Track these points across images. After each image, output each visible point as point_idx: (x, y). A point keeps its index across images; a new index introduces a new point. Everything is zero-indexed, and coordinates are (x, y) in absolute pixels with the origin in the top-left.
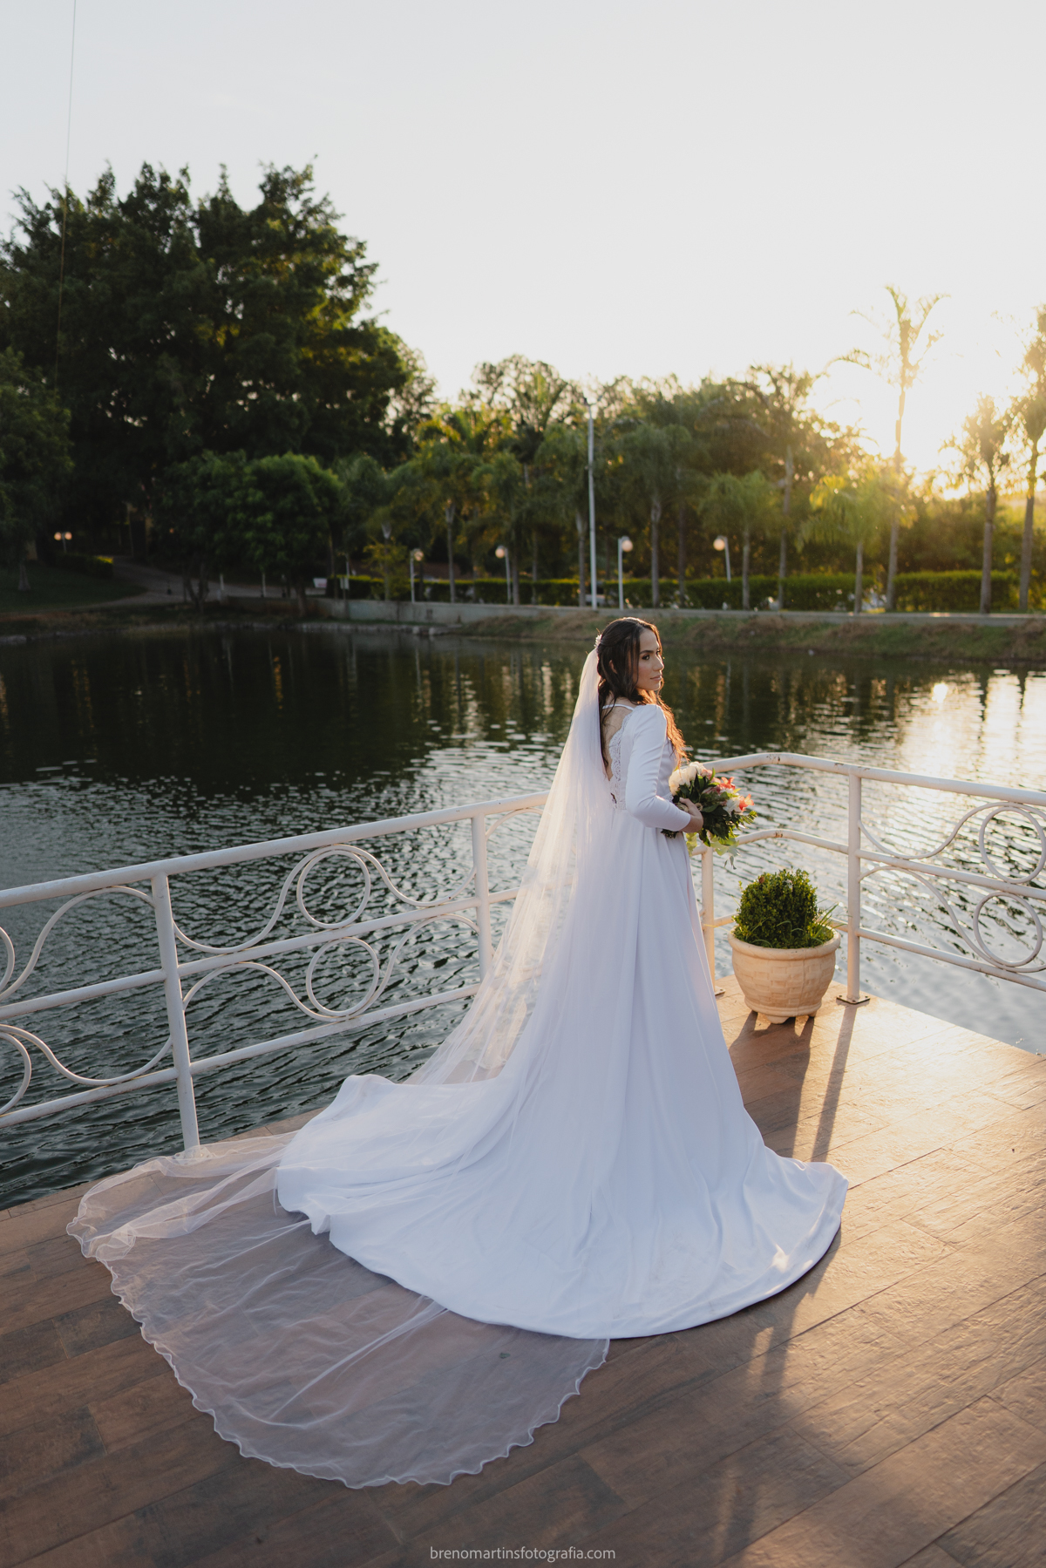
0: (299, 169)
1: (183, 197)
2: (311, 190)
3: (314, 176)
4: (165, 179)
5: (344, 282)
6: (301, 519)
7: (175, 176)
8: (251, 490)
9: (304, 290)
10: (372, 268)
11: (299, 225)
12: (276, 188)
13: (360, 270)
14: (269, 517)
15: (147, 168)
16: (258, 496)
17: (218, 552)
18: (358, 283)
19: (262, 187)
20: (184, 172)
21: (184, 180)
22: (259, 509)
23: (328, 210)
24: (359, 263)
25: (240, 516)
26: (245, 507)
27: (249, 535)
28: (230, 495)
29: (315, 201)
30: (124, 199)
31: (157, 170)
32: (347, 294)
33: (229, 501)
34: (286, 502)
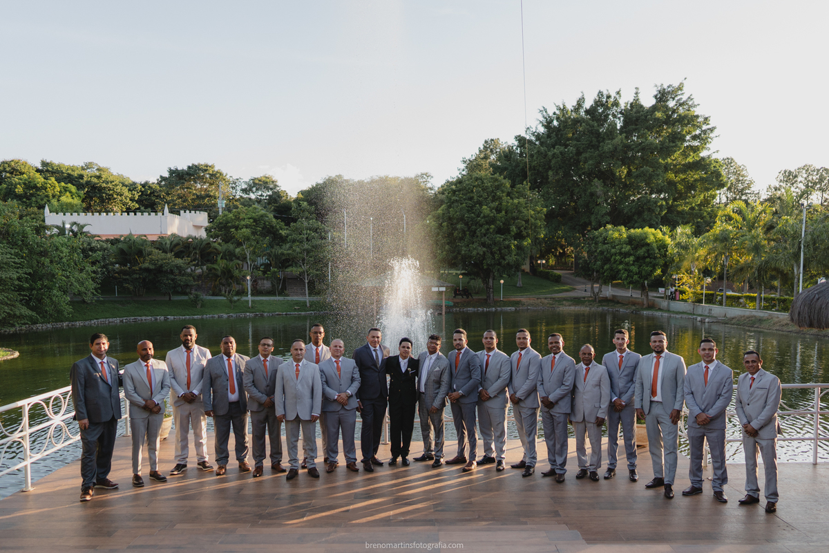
0: (676, 85)
1: (616, 104)
2: (682, 94)
3: (684, 88)
4: (609, 97)
5: (695, 138)
6: (648, 260)
7: (613, 94)
8: (624, 245)
9: (672, 144)
10: (712, 130)
11: (674, 111)
12: (662, 96)
13: (705, 132)
14: (632, 258)
15: (600, 93)
16: (627, 248)
17: (605, 274)
18: (703, 138)
19: (656, 97)
20: (618, 93)
21: (617, 96)
22: (627, 255)
23: (690, 103)
24: (704, 127)
25: (618, 258)
26: (621, 254)
27: (621, 267)
28: (614, 247)
29: (684, 98)
30: (588, 108)
31: (605, 93)
32: (696, 143)
33: (613, 250)
34: (641, 252)
